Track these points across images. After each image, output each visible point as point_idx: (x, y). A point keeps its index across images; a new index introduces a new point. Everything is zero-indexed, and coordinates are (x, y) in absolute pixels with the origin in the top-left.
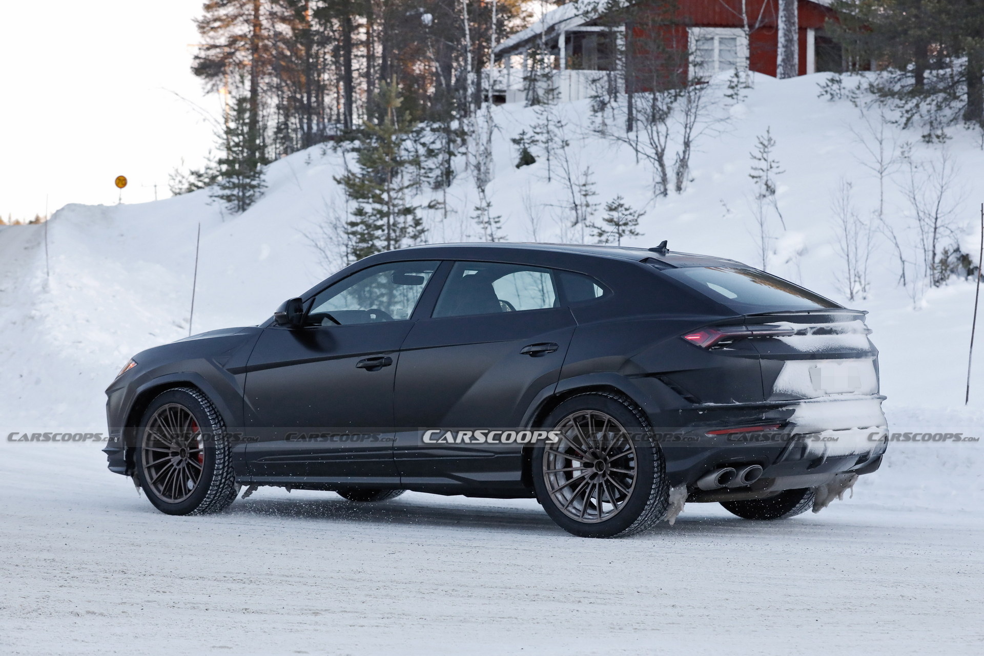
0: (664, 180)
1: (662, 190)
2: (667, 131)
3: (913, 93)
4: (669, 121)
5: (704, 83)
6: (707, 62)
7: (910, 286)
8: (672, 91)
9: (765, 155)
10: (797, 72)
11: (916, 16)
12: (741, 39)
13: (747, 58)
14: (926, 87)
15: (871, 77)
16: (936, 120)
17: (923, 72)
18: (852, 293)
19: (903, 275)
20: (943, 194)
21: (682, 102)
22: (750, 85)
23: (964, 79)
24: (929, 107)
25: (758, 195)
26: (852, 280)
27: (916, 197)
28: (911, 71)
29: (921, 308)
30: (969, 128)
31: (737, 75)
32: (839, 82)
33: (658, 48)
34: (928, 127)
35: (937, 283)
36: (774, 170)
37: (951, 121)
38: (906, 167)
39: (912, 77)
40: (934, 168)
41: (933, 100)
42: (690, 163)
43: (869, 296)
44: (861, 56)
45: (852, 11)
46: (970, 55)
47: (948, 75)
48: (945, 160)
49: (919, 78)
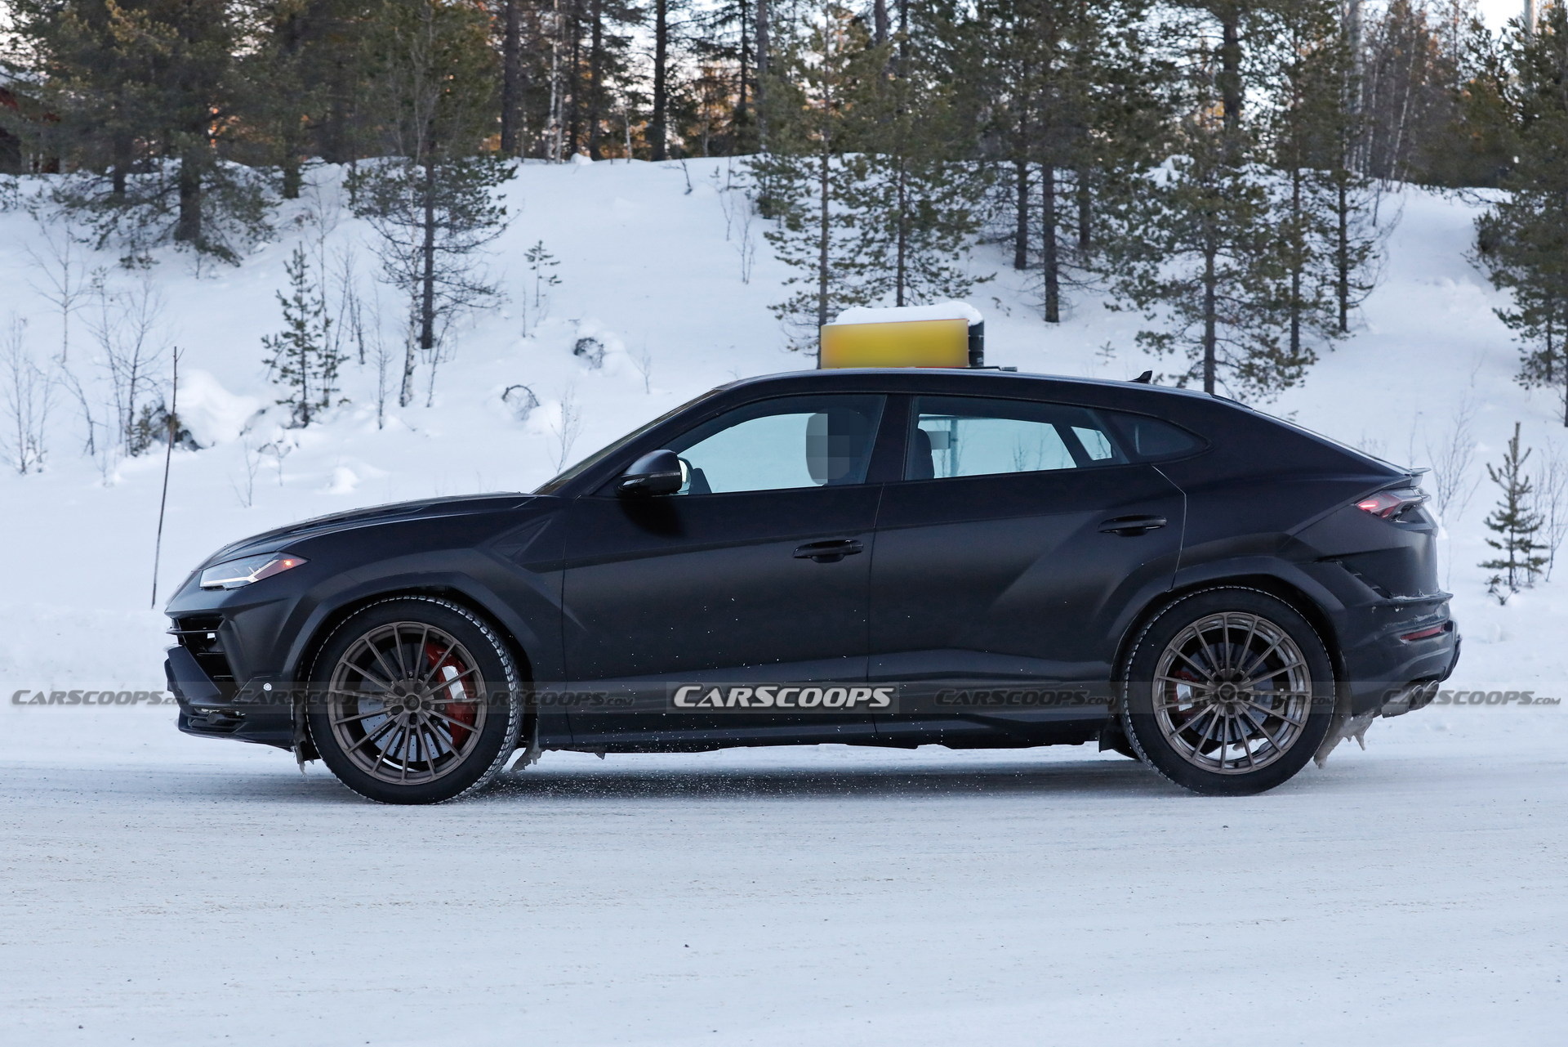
3: (108, 203)
7: (99, 455)
11: (117, 104)
14: (127, 196)
15: (56, 180)
16: (139, 238)
17: (123, 176)
18: (23, 464)
19: (91, 441)
20: (145, 335)
23: (176, 186)
24: (130, 221)
26: (24, 447)
27: (110, 339)
28: (109, 175)
29: (112, 484)
30: (180, 250)
32: (15, 186)
34: (128, 248)
35: (135, 451)
37: (159, 240)
38: (97, 299)
39: (110, 182)
40: (132, 300)
41: (135, 213)
43: (46, 467)
44: (44, 153)
45: (34, 94)
46: (184, 155)
47: (155, 181)
48: (147, 292)
49: (119, 184)
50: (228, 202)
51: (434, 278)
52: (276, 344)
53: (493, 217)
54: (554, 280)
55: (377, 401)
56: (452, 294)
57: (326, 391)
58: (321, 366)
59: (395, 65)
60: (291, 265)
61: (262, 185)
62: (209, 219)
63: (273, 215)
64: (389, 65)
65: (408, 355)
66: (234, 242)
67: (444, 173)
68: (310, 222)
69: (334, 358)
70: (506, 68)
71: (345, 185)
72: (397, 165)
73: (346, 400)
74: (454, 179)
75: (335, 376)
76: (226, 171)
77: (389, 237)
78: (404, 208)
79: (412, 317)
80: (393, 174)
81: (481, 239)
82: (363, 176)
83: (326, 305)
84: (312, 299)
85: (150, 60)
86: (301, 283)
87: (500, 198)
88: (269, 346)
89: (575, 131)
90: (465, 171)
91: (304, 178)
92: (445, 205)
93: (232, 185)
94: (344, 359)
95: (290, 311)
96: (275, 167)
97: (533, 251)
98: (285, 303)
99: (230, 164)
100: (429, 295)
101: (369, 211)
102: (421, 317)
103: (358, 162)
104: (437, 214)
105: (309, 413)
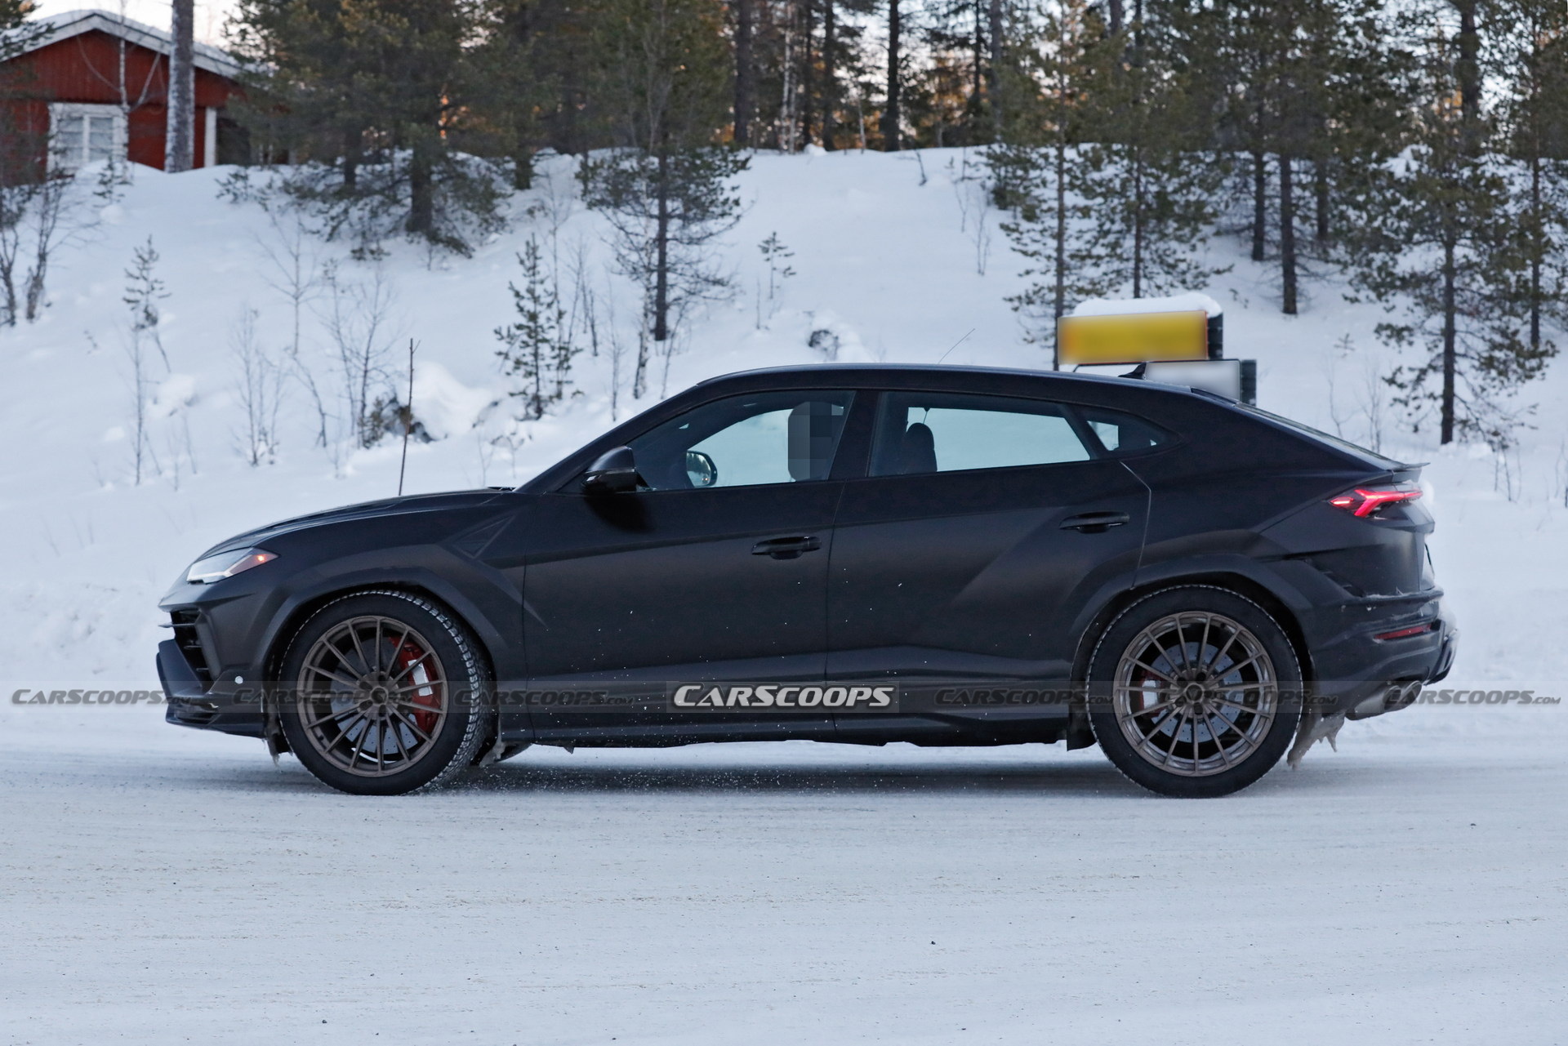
0: (12, 305)
1: (9, 316)
2: (17, 237)
3: (340, 194)
4: (20, 227)
5: (68, 176)
6: (71, 149)
7: (331, 447)
8: (26, 187)
9: (145, 273)
10: (192, 164)
11: (347, 95)
12: (118, 119)
13: (125, 145)
14: (358, 187)
15: (287, 172)
16: (370, 229)
17: (354, 167)
18: (255, 456)
19: (323, 433)
20: (378, 327)
21: (37, 200)
22: (129, 180)
23: (407, 177)
24: (361, 213)
25: (133, 326)
26: (256, 438)
27: (341, 331)
28: (340, 166)
29: (344, 477)
30: (412, 242)
31: (111, 167)
32: (245, 178)
33: (8, 128)
34: (359, 240)
35: (367, 442)
36: (157, 293)
37: (390, 232)
38: (328, 291)
39: (340, 173)
40: (364, 291)
41: (366, 204)
42: (46, 282)
43: (278, 459)
44: (274, 145)
45: (263, 85)
46: (415, 147)
47: (386, 172)
48: (379, 283)
49: (350, 175)
50: (460, 193)
51: (668, 270)
52: (509, 335)
53: (726, 208)
54: (788, 272)
55: (610, 393)
56: (686, 286)
57: (559, 383)
58: (554, 358)
59: (628, 55)
60: (524, 257)
61: (494, 176)
62: (440, 210)
63: (505, 206)
64: (621, 55)
65: (642, 347)
66: (466, 233)
67: (676, 164)
68: (542, 213)
69: (567, 349)
70: (738, 58)
71: (577, 176)
72: (629, 156)
73: (578, 392)
74: (687, 170)
75: (569, 368)
76: (457, 162)
77: (622, 228)
78: (637, 199)
79: (646, 309)
80: (626, 165)
81: (714, 230)
82: (596, 167)
83: (560, 297)
84: (545, 291)
85: (380, 51)
86: (534, 274)
87: (733, 189)
88: (502, 338)
89: (808, 121)
90: (698, 162)
91: (536, 169)
92: (678, 196)
93: (463, 176)
94: (577, 351)
95: (522, 303)
96: (507, 158)
97: (767, 242)
98: (517, 294)
99: (461, 156)
100: (662, 286)
101: (602, 202)
102: (655, 309)
103: (591, 153)
104: (670, 205)
105: (542, 405)
